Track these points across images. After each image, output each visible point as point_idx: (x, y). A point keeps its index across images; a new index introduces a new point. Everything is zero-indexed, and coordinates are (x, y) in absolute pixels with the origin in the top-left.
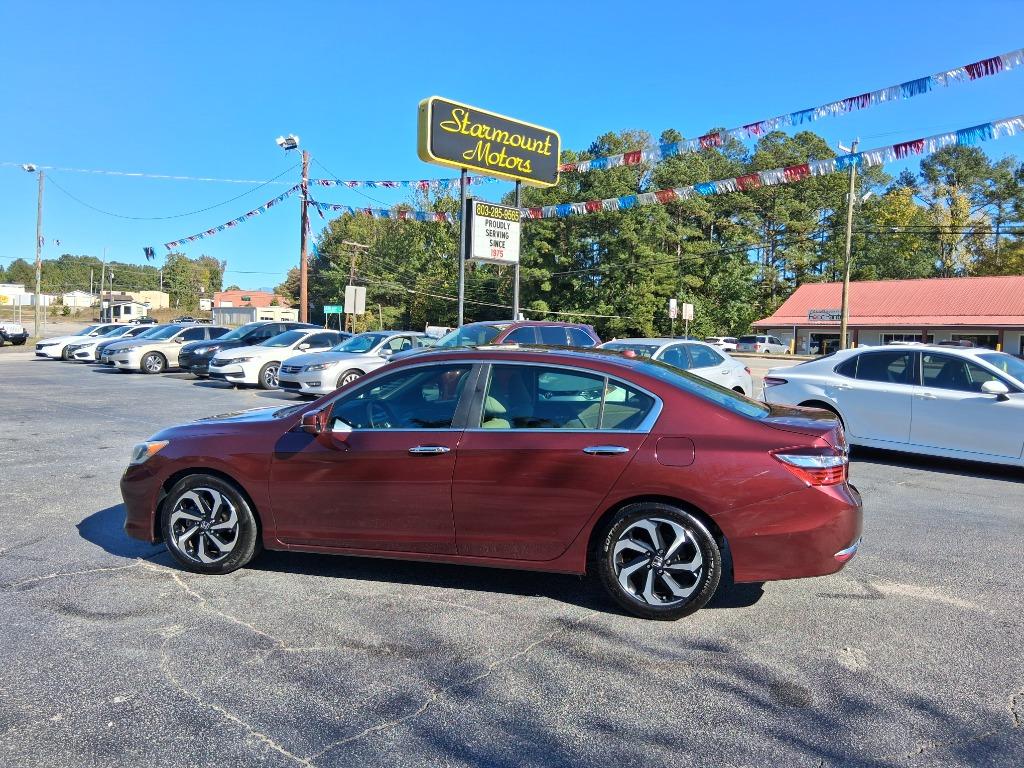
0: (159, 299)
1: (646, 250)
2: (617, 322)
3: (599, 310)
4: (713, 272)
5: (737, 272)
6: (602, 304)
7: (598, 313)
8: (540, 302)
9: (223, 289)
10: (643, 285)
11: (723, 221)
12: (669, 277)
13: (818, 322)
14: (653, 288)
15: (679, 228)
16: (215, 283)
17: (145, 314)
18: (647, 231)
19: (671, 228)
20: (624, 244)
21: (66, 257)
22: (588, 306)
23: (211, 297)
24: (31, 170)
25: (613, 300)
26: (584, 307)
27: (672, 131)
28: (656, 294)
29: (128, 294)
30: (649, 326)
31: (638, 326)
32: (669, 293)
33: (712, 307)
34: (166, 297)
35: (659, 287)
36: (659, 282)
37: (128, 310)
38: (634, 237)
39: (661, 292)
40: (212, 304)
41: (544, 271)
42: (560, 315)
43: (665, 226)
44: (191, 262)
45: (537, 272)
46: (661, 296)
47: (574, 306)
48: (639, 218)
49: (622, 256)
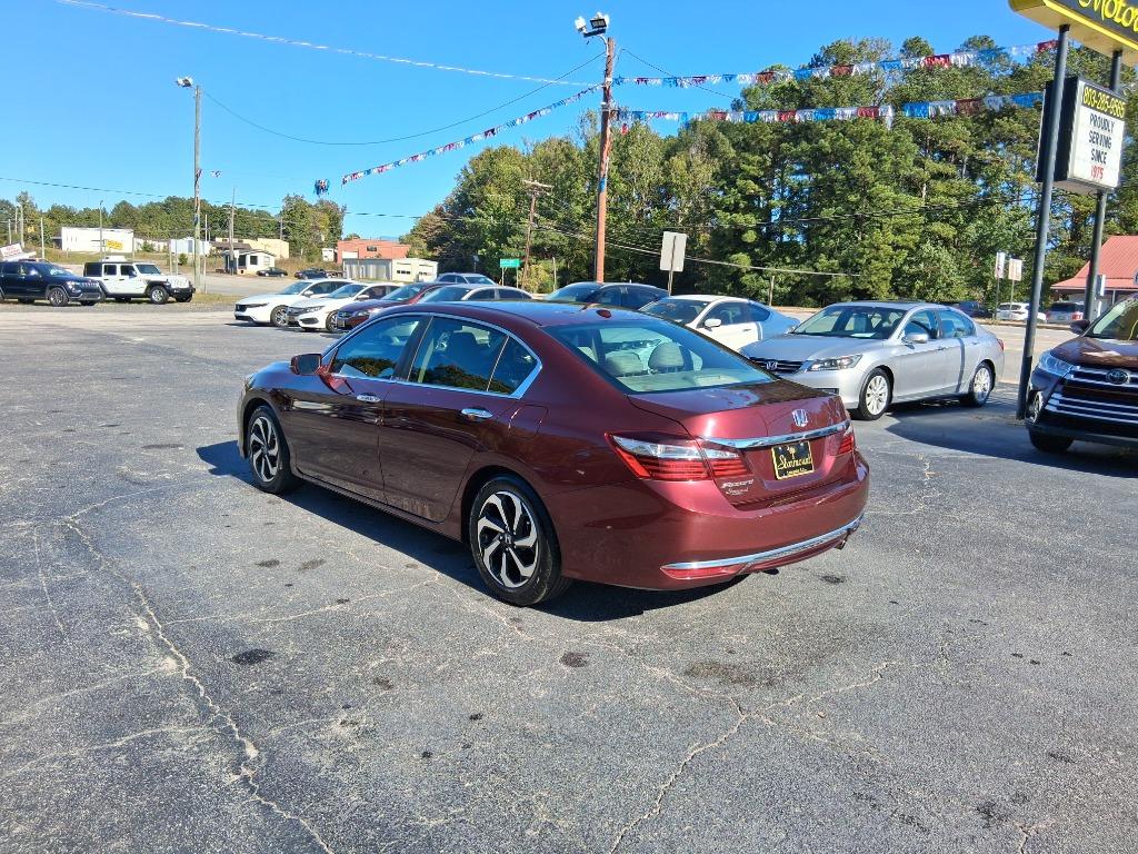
0: (280, 248)
1: (886, 191)
2: (842, 280)
3: (818, 265)
4: (969, 220)
5: (1001, 220)
6: (823, 258)
7: (816, 270)
8: (741, 255)
9: (343, 237)
10: (877, 233)
11: (986, 155)
12: (911, 226)
14: (891, 237)
15: (929, 163)
16: (335, 231)
17: (273, 265)
18: (887, 166)
19: (918, 163)
20: (852, 183)
21: (173, 199)
22: (803, 261)
23: (335, 246)
24: (188, 85)
25: (836, 253)
26: (797, 263)
27: (917, 40)
28: (896, 247)
29: (246, 241)
30: (885, 287)
31: (869, 286)
32: (911, 245)
33: (965, 262)
34: (286, 245)
35: (899, 238)
36: (899, 231)
37: (254, 260)
38: (870, 175)
39: (900, 243)
40: (336, 254)
41: (748, 216)
42: (766, 272)
43: (912, 159)
44: (310, 206)
45: (740, 218)
46: (902, 248)
47: (784, 261)
48: (876, 149)
49: (852, 198)
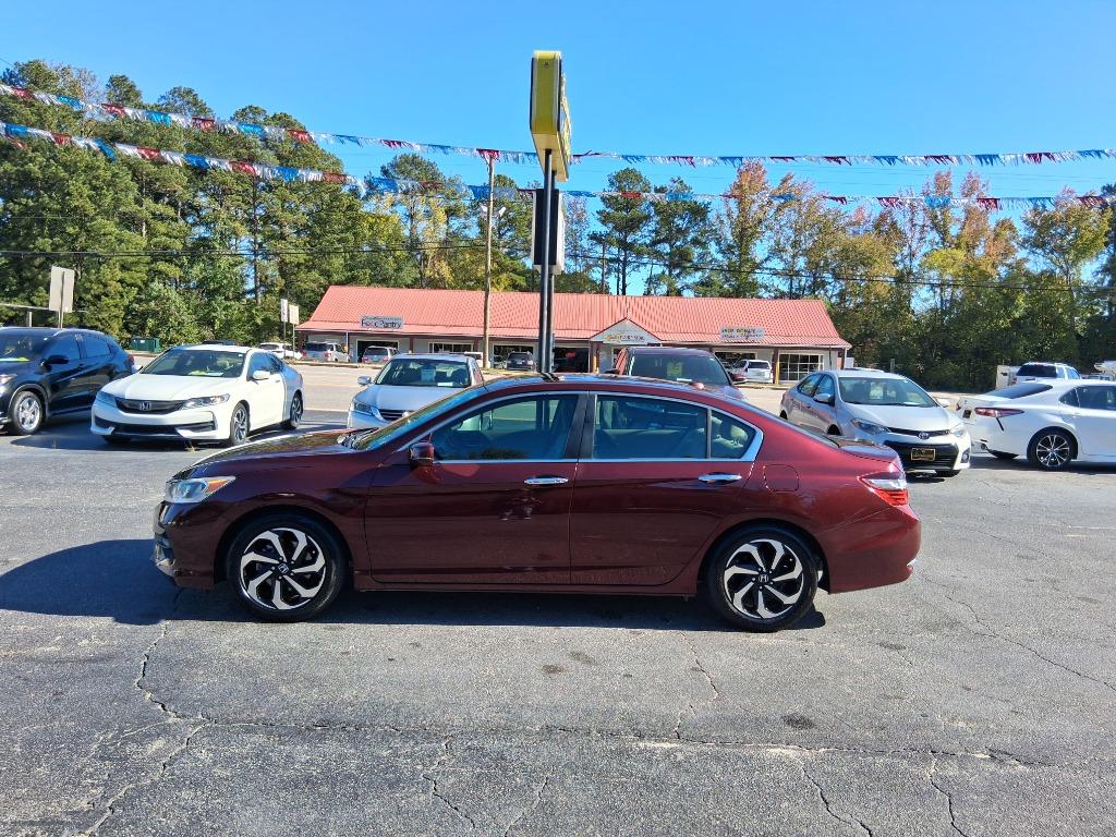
1: (108, 227)
3: (35, 299)
4: (194, 263)
13: (371, 330)
14: (119, 275)
15: (149, 202)
18: (107, 201)
19: (138, 202)
28: (125, 284)
31: (98, 323)
32: (140, 283)
35: (127, 275)
36: (125, 268)
38: (90, 209)
39: (129, 280)
43: (132, 197)
46: (131, 285)
48: (94, 182)
49: (71, 230)
